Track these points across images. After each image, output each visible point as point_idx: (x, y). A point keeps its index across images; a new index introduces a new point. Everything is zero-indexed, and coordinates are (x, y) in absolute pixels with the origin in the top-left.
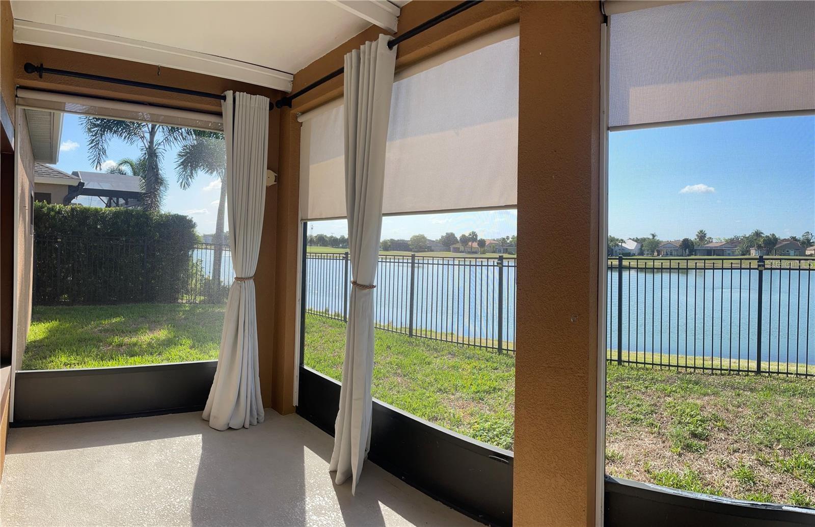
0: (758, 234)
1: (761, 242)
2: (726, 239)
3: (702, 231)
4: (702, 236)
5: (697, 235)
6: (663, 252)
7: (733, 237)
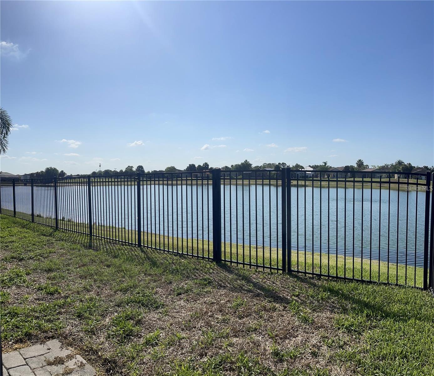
0: (400, 163)
1: (400, 168)
2: (379, 166)
3: (360, 160)
4: (360, 163)
5: (356, 163)
6: (331, 175)
7: (384, 165)
